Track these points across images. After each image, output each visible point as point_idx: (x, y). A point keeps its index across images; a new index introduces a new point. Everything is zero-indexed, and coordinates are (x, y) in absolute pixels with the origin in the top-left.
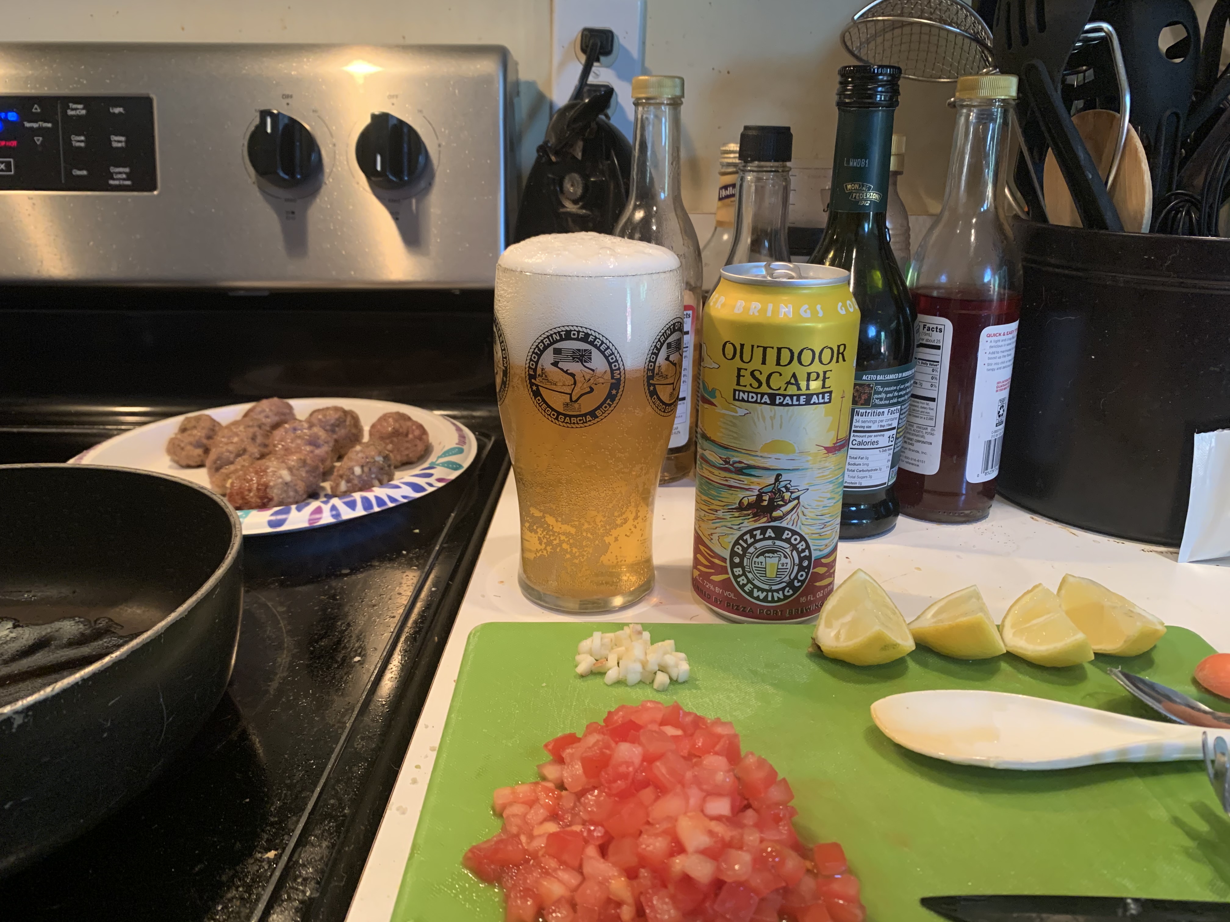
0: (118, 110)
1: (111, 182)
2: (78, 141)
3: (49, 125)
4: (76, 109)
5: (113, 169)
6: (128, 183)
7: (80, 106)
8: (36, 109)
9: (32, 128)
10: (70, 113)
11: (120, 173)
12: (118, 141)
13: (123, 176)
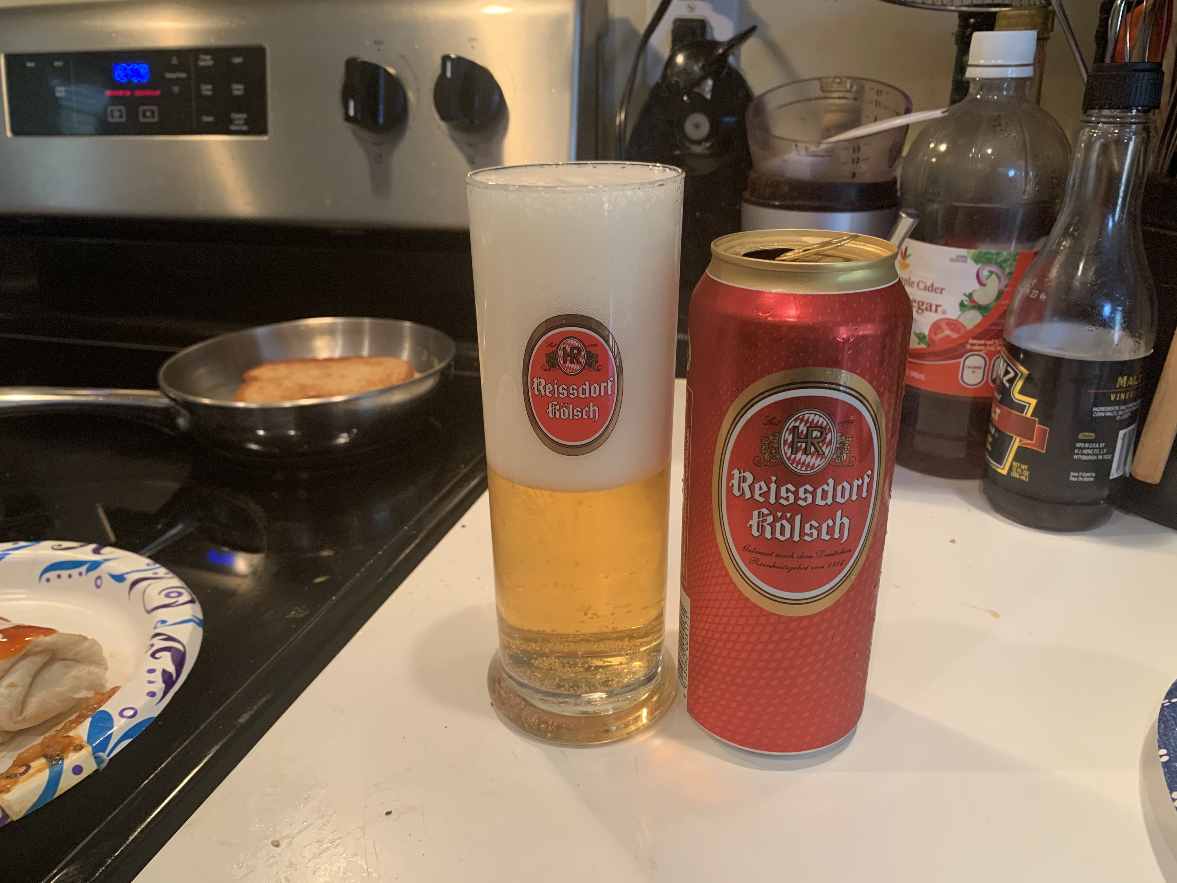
0: (238, 60)
1: (233, 128)
2: (207, 90)
3: (183, 75)
4: (205, 60)
5: (234, 116)
6: (245, 128)
7: (208, 57)
8: (175, 61)
9: (171, 79)
10: (201, 64)
11: (239, 118)
12: (238, 89)
13: (241, 122)
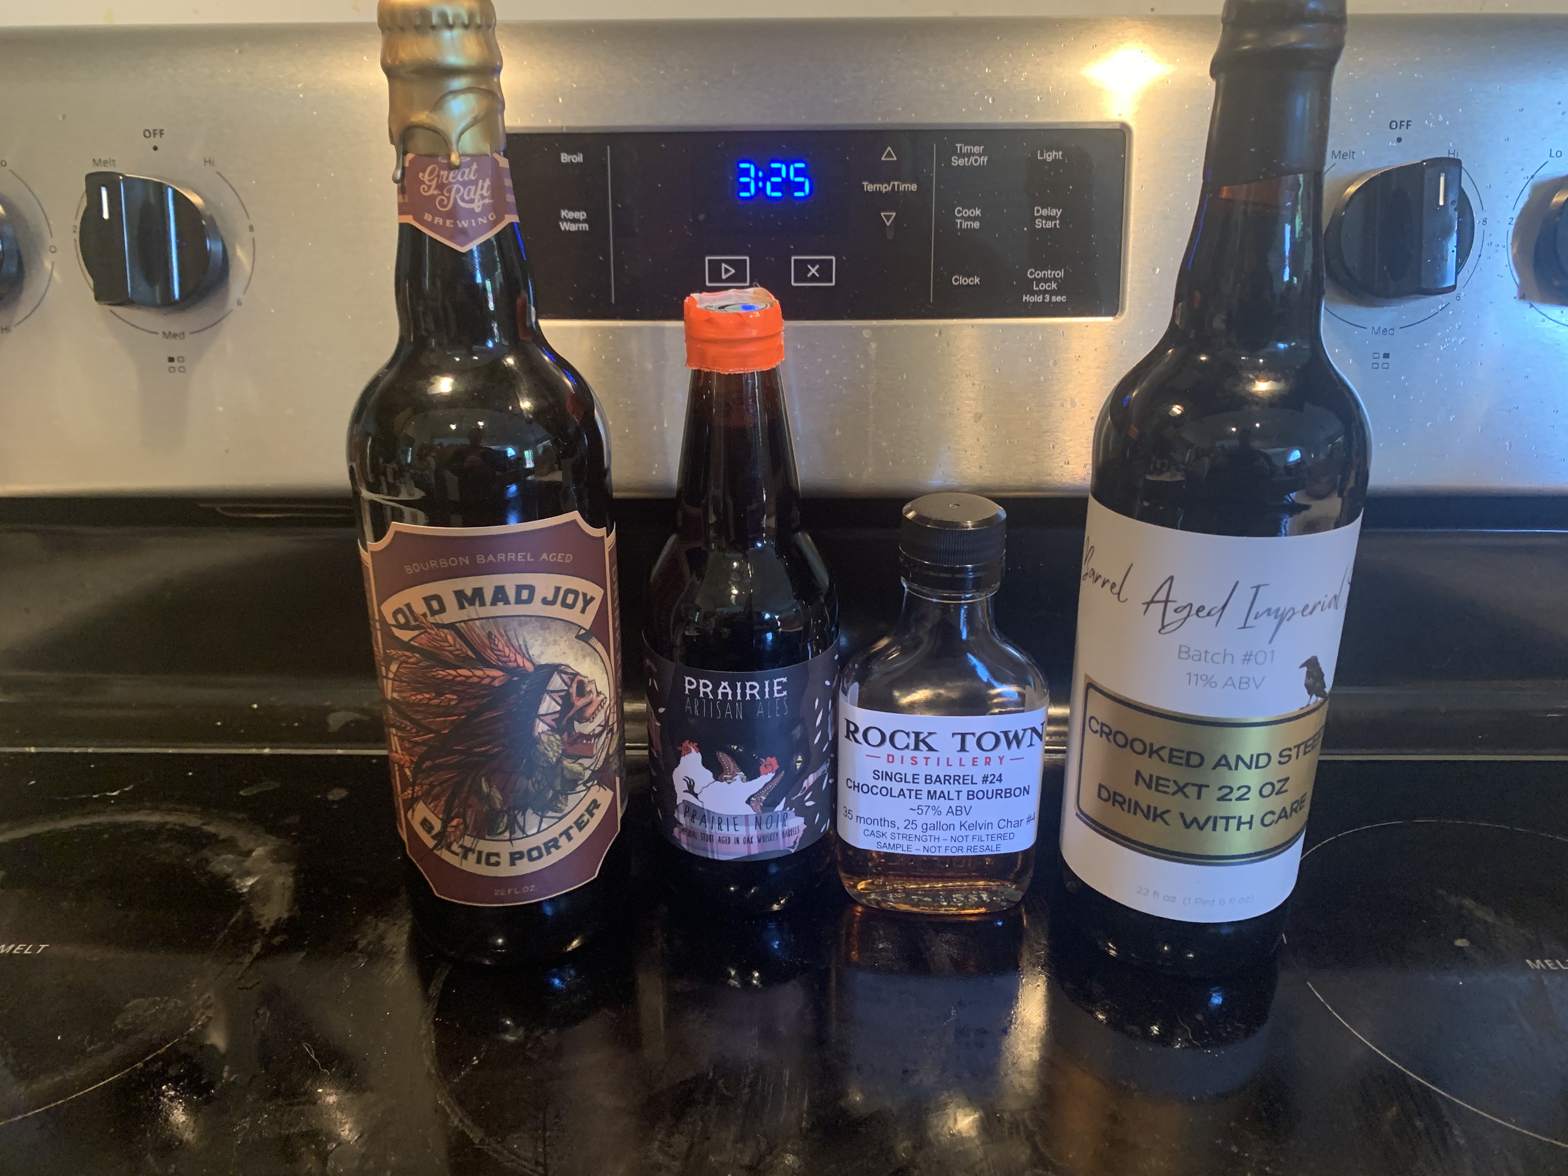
0: (1052, 156)
1: (1028, 298)
2: (968, 218)
3: (914, 187)
4: (969, 155)
5: (1032, 274)
6: (1060, 300)
7: (978, 149)
8: (889, 155)
9: (877, 194)
10: (956, 162)
11: (1047, 280)
12: (1047, 217)
13: (1054, 286)
